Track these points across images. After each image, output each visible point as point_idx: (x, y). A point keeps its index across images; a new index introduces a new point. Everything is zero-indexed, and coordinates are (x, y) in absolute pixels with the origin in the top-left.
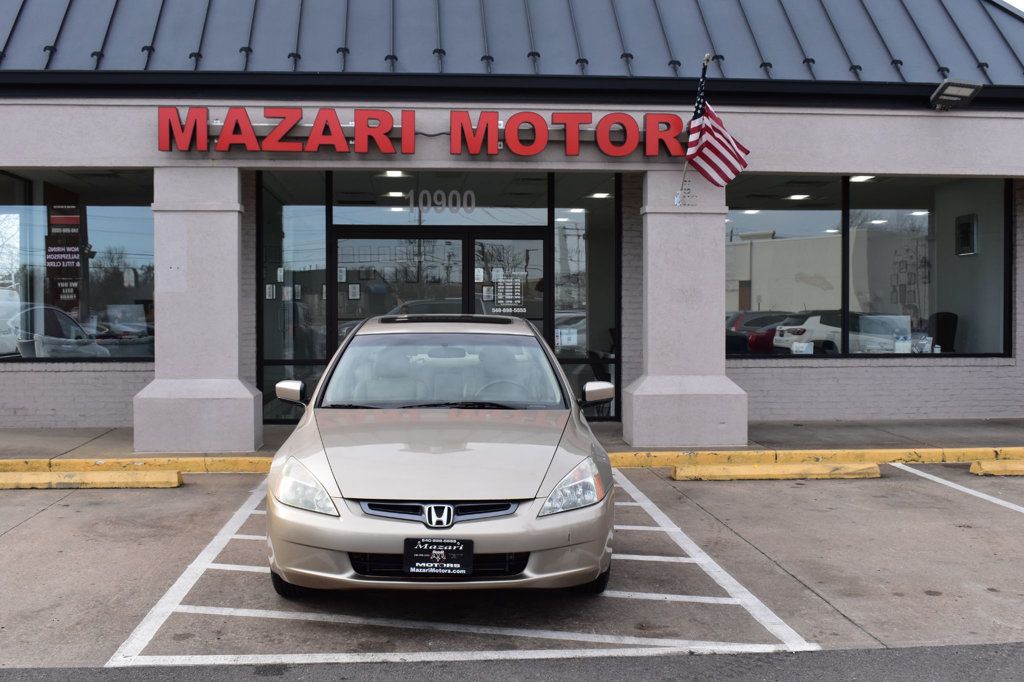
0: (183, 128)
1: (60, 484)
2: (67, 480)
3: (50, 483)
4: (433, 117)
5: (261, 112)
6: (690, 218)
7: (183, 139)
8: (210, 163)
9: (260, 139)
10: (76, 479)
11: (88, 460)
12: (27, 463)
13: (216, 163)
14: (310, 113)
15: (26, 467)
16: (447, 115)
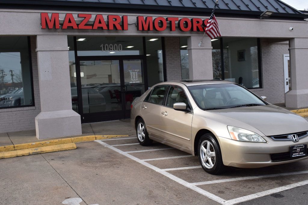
0: (50, 21)
1: (33, 153)
2: (35, 151)
3: (29, 153)
4: (132, 18)
5: (77, 15)
6: (203, 50)
7: (51, 25)
8: (57, 33)
9: (78, 25)
10: (39, 150)
11: (29, 144)
12: (5, 147)
13: (60, 33)
14: (93, 16)
15: (5, 149)
16: (135, 18)
